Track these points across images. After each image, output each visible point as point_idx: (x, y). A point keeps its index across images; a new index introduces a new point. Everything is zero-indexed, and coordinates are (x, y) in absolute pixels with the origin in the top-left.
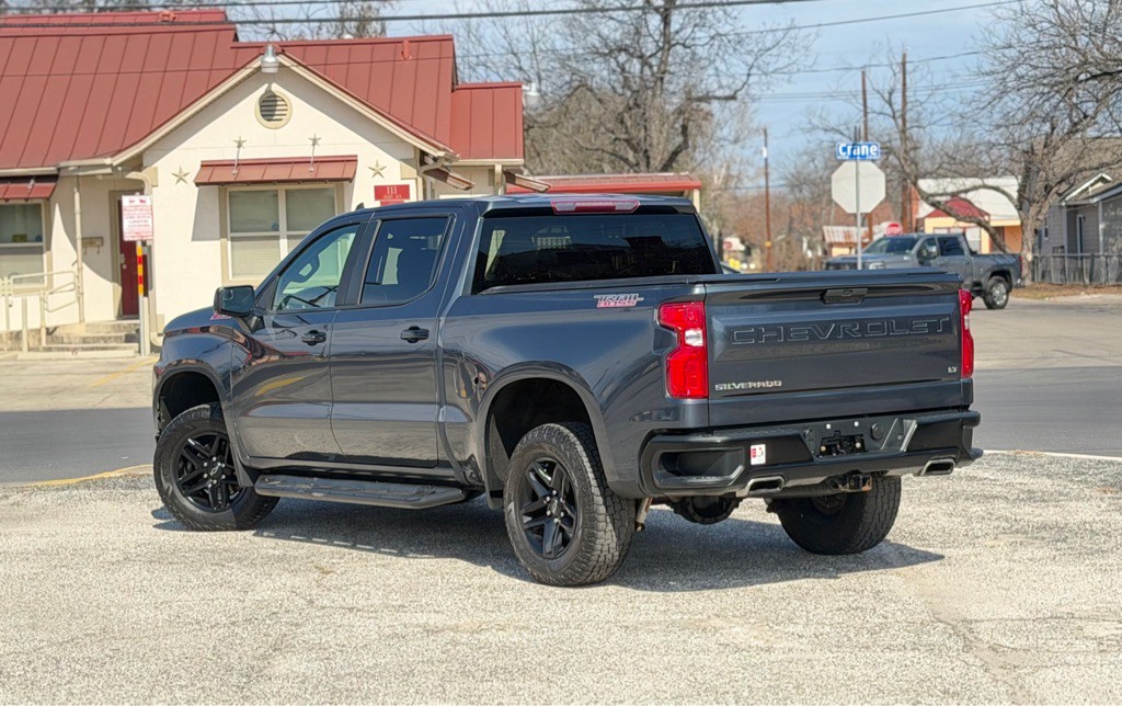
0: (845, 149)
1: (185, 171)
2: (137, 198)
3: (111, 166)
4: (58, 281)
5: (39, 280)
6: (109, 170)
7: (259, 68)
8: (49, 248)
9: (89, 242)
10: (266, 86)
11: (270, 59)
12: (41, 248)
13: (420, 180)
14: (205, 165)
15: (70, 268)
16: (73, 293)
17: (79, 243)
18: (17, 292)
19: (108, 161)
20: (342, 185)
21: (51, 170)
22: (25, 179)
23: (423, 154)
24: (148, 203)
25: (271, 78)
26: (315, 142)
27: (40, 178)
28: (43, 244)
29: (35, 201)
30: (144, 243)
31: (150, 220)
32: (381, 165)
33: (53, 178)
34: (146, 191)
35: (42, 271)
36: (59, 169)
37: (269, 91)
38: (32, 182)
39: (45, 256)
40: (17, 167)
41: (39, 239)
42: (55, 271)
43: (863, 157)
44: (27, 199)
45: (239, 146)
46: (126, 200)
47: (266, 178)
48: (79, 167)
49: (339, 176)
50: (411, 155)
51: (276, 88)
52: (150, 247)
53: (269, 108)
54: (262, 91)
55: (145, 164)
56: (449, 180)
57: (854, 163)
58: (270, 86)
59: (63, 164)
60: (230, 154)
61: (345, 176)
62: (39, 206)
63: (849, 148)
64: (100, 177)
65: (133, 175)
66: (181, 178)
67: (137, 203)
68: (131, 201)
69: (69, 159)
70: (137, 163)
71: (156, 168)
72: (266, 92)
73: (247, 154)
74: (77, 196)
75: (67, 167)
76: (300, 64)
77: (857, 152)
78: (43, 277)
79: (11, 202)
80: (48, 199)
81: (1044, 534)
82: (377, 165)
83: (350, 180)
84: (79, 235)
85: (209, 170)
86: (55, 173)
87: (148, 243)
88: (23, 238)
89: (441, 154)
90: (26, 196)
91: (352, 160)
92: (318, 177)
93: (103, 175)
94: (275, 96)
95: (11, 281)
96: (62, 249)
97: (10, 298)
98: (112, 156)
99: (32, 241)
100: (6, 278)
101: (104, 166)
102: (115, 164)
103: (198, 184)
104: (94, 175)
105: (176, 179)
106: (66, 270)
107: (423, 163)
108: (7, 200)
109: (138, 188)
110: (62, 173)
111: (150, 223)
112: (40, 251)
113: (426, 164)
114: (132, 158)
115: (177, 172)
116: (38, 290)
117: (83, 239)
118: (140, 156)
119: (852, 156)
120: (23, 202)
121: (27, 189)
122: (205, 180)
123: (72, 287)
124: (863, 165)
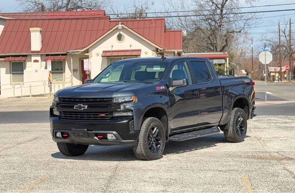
0: (262, 48)
1: (99, 53)
2: (87, 60)
3: (81, 52)
4: (67, 80)
5: (62, 80)
6: (80, 53)
7: (117, 28)
8: (64, 72)
9: (74, 70)
10: (119, 32)
11: (120, 25)
12: (62, 72)
13: (157, 55)
14: (104, 52)
15: (70, 77)
16: (71, 83)
17: (72, 71)
18: (57, 83)
19: (80, 51)
21: (65, 53)
22: (59, 55)
23: (157, 49)
24: (90, 61)
25: (120, 30)
26: (131, 46)
27: (62, 55)
28: (63, 71)
29: (61, 60)
30: (89, 71)
31: (90, 65)
32: (147, 52)
33: (65, 55)
34: (89, 58)
35: (63, 78)
36: (67, 53)
37: (120, 33)
38: (60, 56)
39: (63, 74)
40: (57, 52)
41: (62, 70)
42: (66, 78)
43: (267, 50)
44: (59, 60)
45: (112, 47)
46: (85, 60)
47: (119, 55)
48: (72, 52)
49: (137, 55)
50: (154, 49)
51: (121, 33)
52: (90, 72)
53: (120, 37)
55: (89, 51)
57: (264, 52)
58: (120, 32)
59: (68, 51)
60: (110, 49)
61: (138, 55)
62: (62, 61)
63: (263, 48)
64: (77, 55)
65: (86, 54)
66: (98, 55)
68: (86, 61)
69: (69, 50)
70: (87, 51)
71: (92, 52)
73: (114, 49)
74: (72, 59)
75: (69, 52)
76: (130, 28)
77: (265, 49)
78: (63, 79)
79: (55, 61)
80: (64, 60)
81: (284, 128)
82: (146, 52)
83: (140, 55)
84: (72, 69)
85: (105, 53)
86: (66, 53)
87: (90, 71)
88: (58, 70)
89: (162, 49)
90: (59, 59)
91: (140, 50)
92: (132, 55)
93: (78, 54)
94: (121, 35)
95: (55, 80)
96: (68, 72)
97: (55, 85)
98: (81, 49)
99: (60, 70)
100: (54, 80)
101: (79, 52)
102: (82, 51)
103: (102, 56)
104: (76, 54)
105: (97, 55)
106: (69, 77)
107: (157, 51)
108: (54, 60)
109: (87, 57)
110: (68, 54)
111: (90, 66)
112: (62, 73)
113: (158, 51)
115: (97, 53)
116: (61, 82)
117: (73, 70)
118: (88, 49)
119: (264, 50)
120: (58, 60)
121: (59, 57)
122: (104, 55)
123: (70, 82)
124: (267, 52)
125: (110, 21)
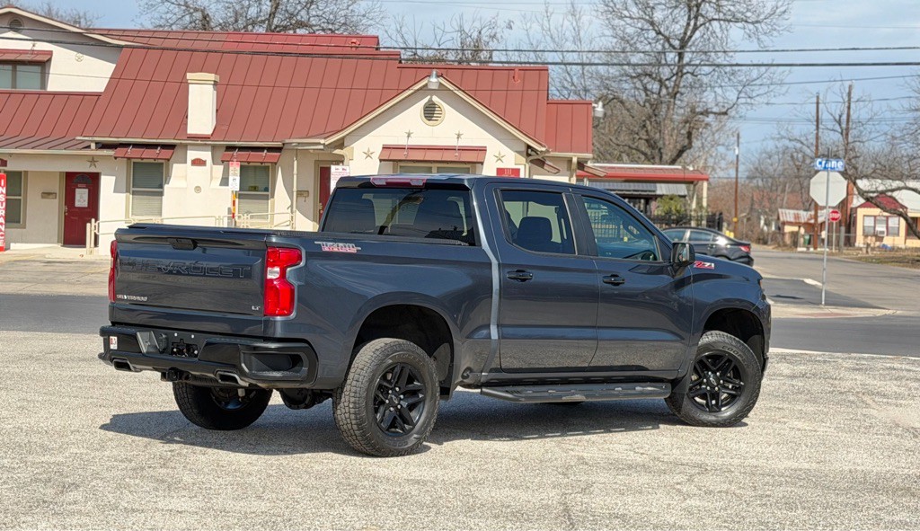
0: (820, 163)
1: (371, 151)
2: (340, 167)
3: (324, 144)
4: (277, 219)
5: (266, 217)
6: (322, 147)
7: (426, 85)
8: (273, 197)
9: (300, 193)
10: (429, 97)
11: (434, 79)
12: (268, 195)
13: (527, 166)
14: (385, 148)
15: (286, 210)
16: (289, 227)
17: (295, 194)
19: (322, 141)
20: (475, 167)
21: (279, 144)
22: (261, 149)
23: (529, 147)
25: (433, 91)
26: (459, 136)
27: (270, 149)
28: (269, 193)
29: (266, 164)
32: (502, 154)
33: (279, 149)
34: (345, 163)
35: (267, 211)
36: (284, 144)
37: (430, 100)
38: (266, 151)
39: (269, 201)
40: (256, 141)
41: (267, 190)
42: (276, 211)
43: (833, 169)
44: (262, 163)
45: (408, 136)
46: (333, 168)
47: (426, 159)
48: (298, 143)
49: (475, 160)
50: (523, 148)
51: (435, 99)
53: (430, 112)
54: (426, 100)
55: (345, 145)
56: (546, 167)
57: (826, 173)
58: (431, 98)
59: (287, 141)
60: (403, 141)
61: (479, 161)
62: (268, 167)
63: (824, 162)
64: (313, 151)
65: (338, 151)
66: (368, 155)
67: (341, 170)
68: (337, 169)
69: (290, 138)
70: (341, 144)
71: (353, 148)
72: (429, 101)
73: (413, 142)
74: (296, 162)
75: (290, 143)
77: (829, 165)
79: (251, 164)
80: (276, 163)
82: (500, 154)
83: (482, 163)
84: (295, 189)
85: (388, 151)
86: (281, 146)
88: (255, 189)
89: (544, 149)
90: (261, 161)
91: (483, 150)
92: (461, 160)
94: (435, 104)
96: (281, 197)
98: (325, 138)
99: (261, 191)
101: (319, 144)
102: (327, 143)
103: (381, 160)
104: (308, 150)
105: (365, 156)
106: (284, 211)
107: (528, 155)
108: (249, 163)
109: (341, 160)
110: (286, 147)
112: (266, 198)
113: (530, 155)
114: (338, 140)
117: (297, 192)
118: (343, 139)
119: (825, 167)
120: (260, 164)
121: (261, 155)
122: (386, 158)
123: (288, 223)
124: (832, 174)
125: (400, 65)
